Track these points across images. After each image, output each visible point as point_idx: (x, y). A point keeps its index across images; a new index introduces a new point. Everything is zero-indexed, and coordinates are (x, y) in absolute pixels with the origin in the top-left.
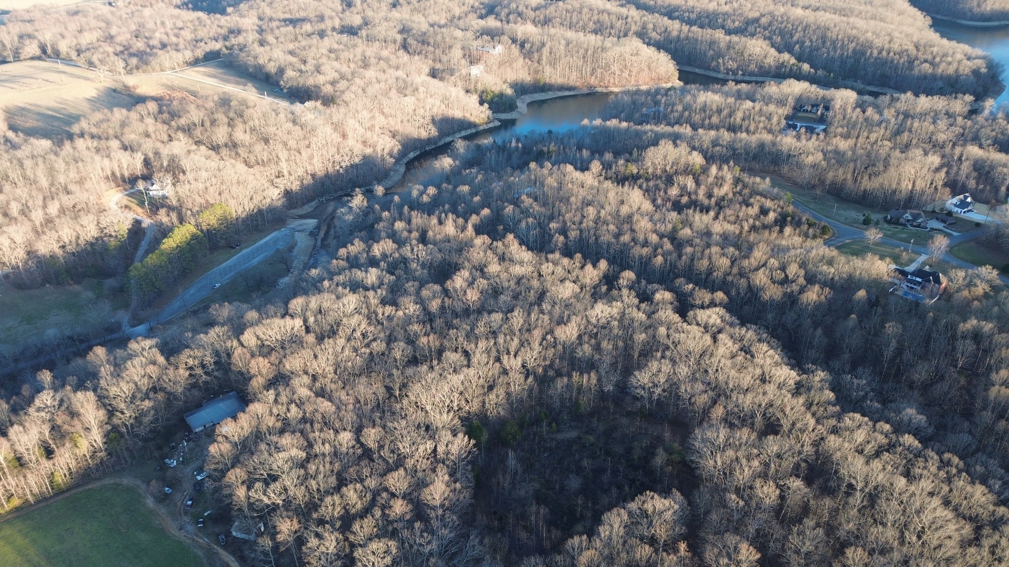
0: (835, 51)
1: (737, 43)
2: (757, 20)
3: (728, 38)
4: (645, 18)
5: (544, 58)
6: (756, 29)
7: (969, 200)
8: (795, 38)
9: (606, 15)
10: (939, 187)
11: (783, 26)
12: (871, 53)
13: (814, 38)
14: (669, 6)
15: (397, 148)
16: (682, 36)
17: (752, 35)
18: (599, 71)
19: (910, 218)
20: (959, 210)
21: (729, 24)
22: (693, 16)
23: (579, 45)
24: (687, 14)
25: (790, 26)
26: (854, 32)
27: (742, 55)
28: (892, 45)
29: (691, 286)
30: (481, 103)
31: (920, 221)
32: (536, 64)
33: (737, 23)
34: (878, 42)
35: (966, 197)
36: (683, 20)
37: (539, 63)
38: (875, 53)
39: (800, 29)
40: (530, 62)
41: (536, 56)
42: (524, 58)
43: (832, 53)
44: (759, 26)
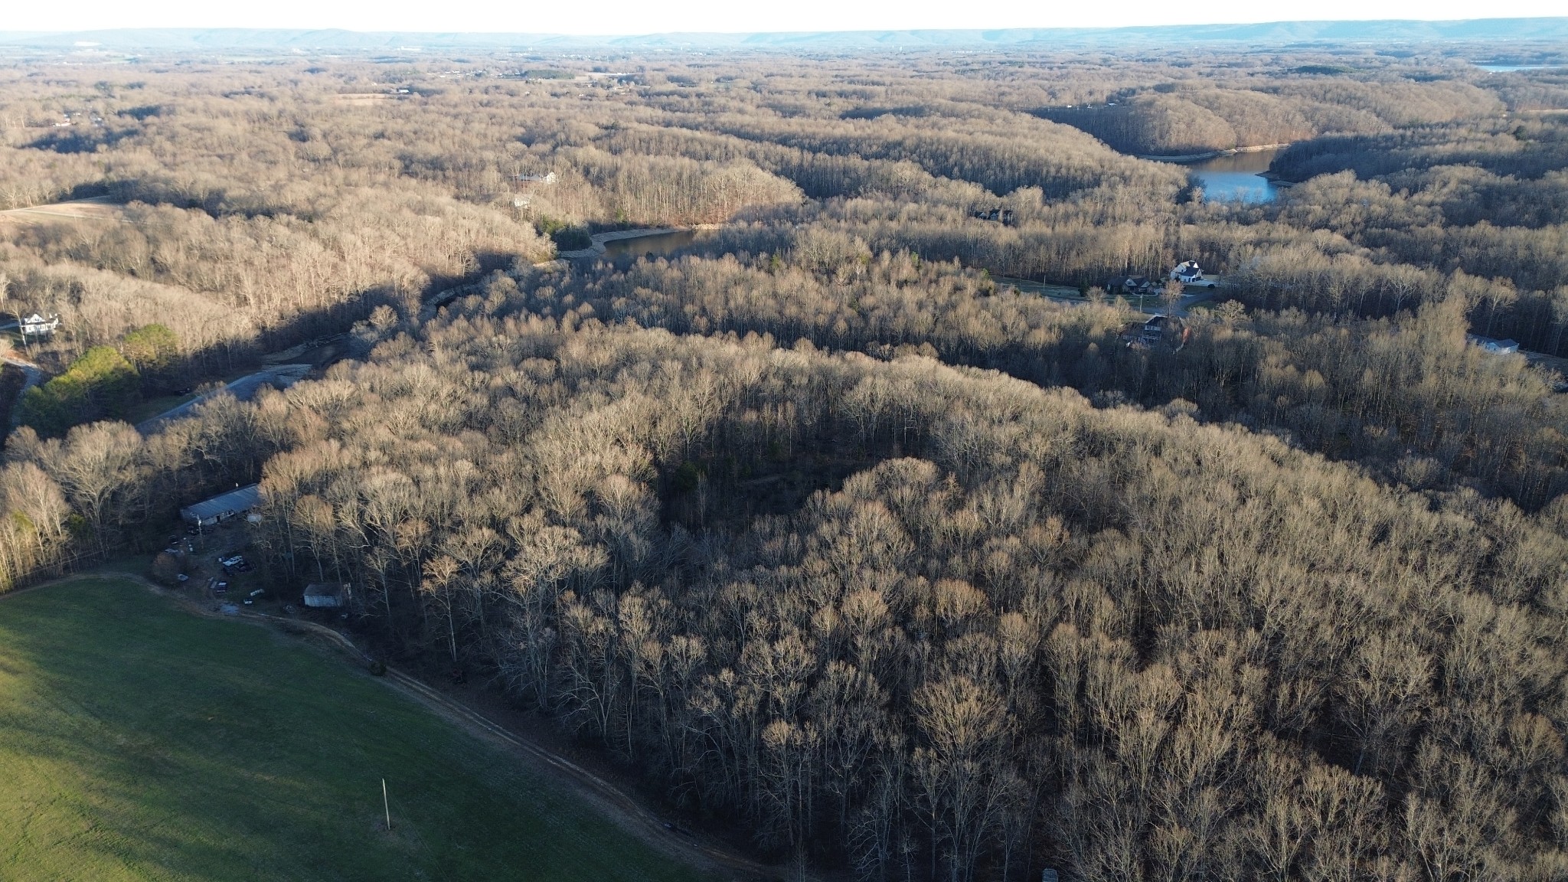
0: (1004, 173)
1: (879, 168)
2: (900, 144)
3: (866, 163)
4: (749, 148)
5: (621, 185)
6: (900, 153)
7: (1196, 266)
8: (951, 161)
9: (696, 144)
10: (1160, 251)
11: (934, 147)
12: (1048, 172)
13: (975, 160)
14: (781, 134)
15: (423, 278)
16: (805, 164)
17: (897, 159)
18: (701, 201)
19: (1133, 284)
20: (1187, 278)
21: (865, 148)
22: (816, 143)
23: (669, 170)
24: (808, 141)
25: (942, 147)
26: (1023, 150)
27: (888, 180)
28: (1071, 161)
29: (888, 346)
30: (540, 234)
31: (1145, 286)
32: (610, 194)
33: (875, 148)
34: (1054, 159)
35: (1192, 264)
36: (802, 148)
37: (613, 190)
38: (1053, 170)
39: (955, 149)
40: (600, 190)
41: (609, 184)
42: (592, 185)
43: (1000, 175)
44: (904, 149)
